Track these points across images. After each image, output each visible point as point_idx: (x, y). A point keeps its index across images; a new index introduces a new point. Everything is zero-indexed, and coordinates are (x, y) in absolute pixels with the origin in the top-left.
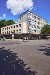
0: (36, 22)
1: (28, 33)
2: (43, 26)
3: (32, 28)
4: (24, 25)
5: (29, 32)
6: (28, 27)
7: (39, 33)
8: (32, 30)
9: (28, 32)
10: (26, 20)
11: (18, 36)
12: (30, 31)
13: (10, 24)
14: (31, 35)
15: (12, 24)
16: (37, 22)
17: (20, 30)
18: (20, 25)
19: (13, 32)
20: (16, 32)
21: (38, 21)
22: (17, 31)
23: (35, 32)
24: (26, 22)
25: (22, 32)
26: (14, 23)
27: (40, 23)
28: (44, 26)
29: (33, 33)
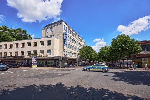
0: (72, 39)
1: (64, 56)
2: (81, 48)
3: (69, 49)
4: (57, 42)
5: (64, 54)
6: (64, 47)
8: (68, 51)
9: (62, 55)
10: (60, 36)
11: (44, 61)
12: (66, 53)
14: (68, 60)
16: (74, 40)
17: (49, 51)
18: (49, 43)
21: (75, 39)
23: (72, 55)
24: (59, 39)
25: (54, 54)
27: (77, 42)
28: (83, 47)
29: (69, 57)
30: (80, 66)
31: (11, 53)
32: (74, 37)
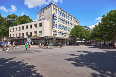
0: (63, 20)
1: (53, 36)
2: (73, 27)
3: (58, 30)
4: (47, 24)
5: (53, 34)
6: (53, 28)
7: (67, 37)
8: (58, 32)
9: (51, 35)
10: (50, 18)
11: (38, 40)
12: (55, 33)
13: (23, 22)
14: (57, 39)
15: (27, 22)
16: (65, 21)
17: (40, 32)
18: (41, 25)
19: (29, 34)
20: (33, 34)
21: (67, 19)
22: (36, 32)
24: (49, 21)
25: (44, 35)
26: (31, 21)
27: (69, 23)
28: (75, 27)
29: (59, 37)
30: (68, 45)
31: (16, 34)
32: (65, 18)
